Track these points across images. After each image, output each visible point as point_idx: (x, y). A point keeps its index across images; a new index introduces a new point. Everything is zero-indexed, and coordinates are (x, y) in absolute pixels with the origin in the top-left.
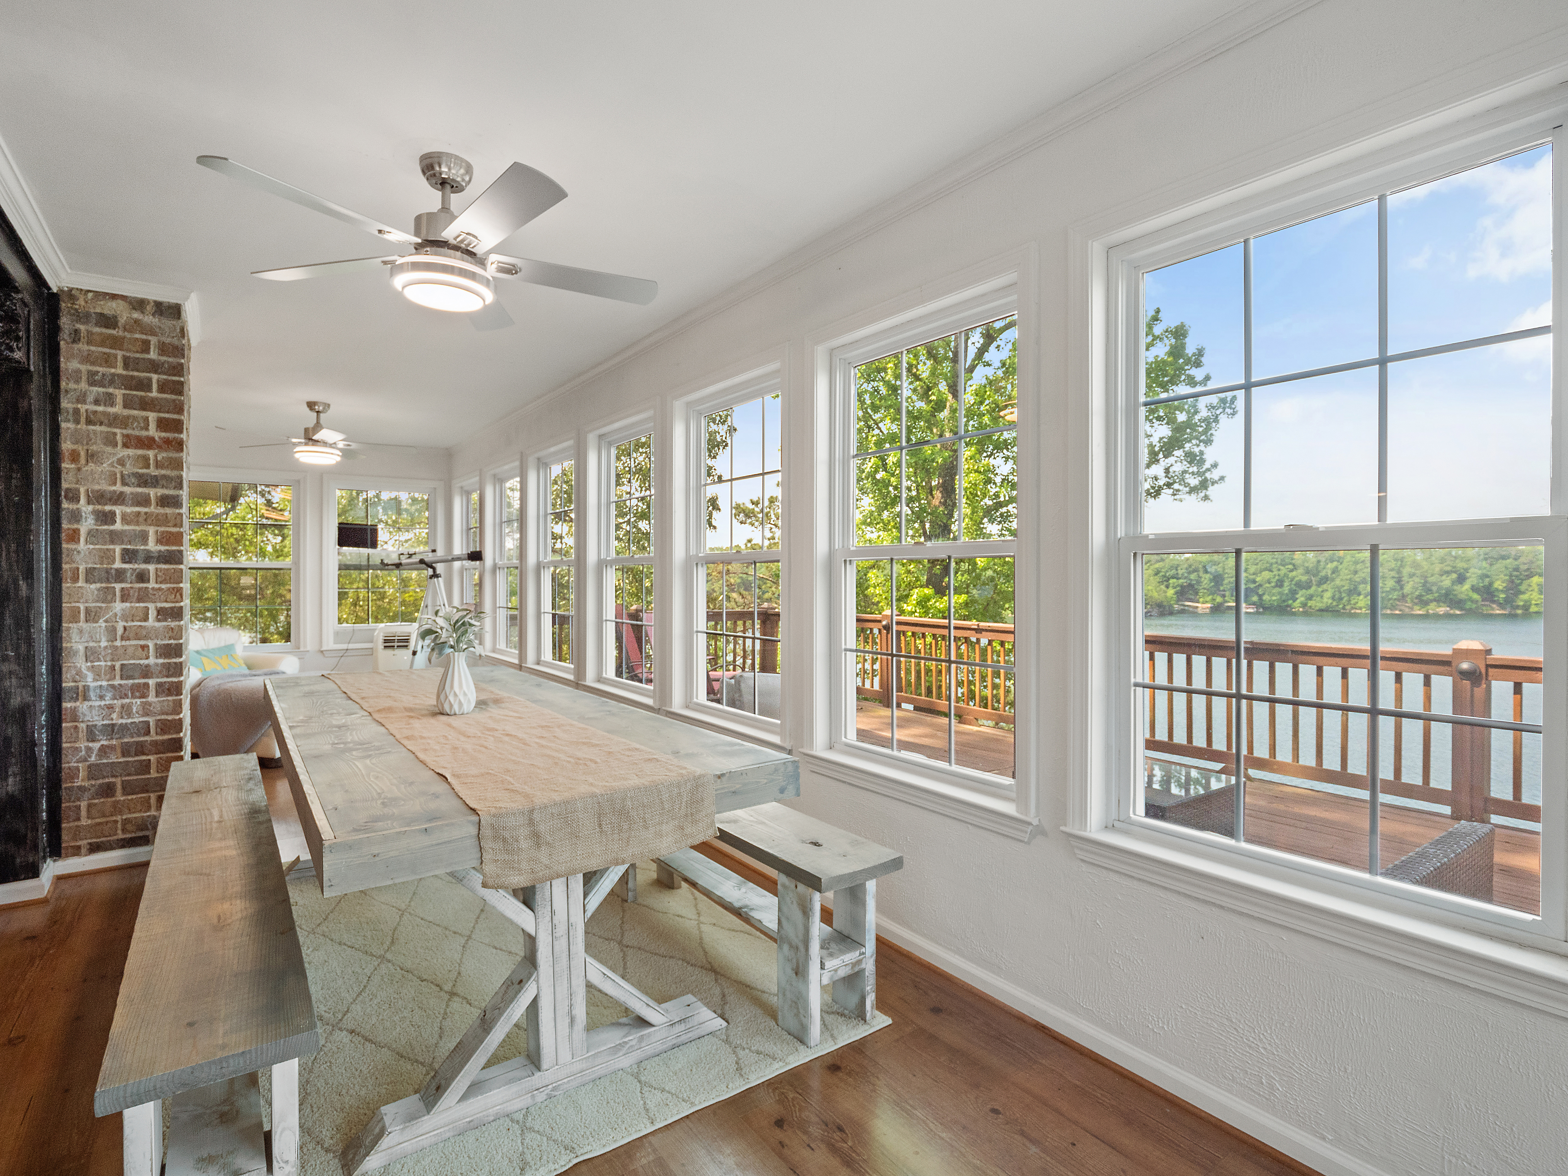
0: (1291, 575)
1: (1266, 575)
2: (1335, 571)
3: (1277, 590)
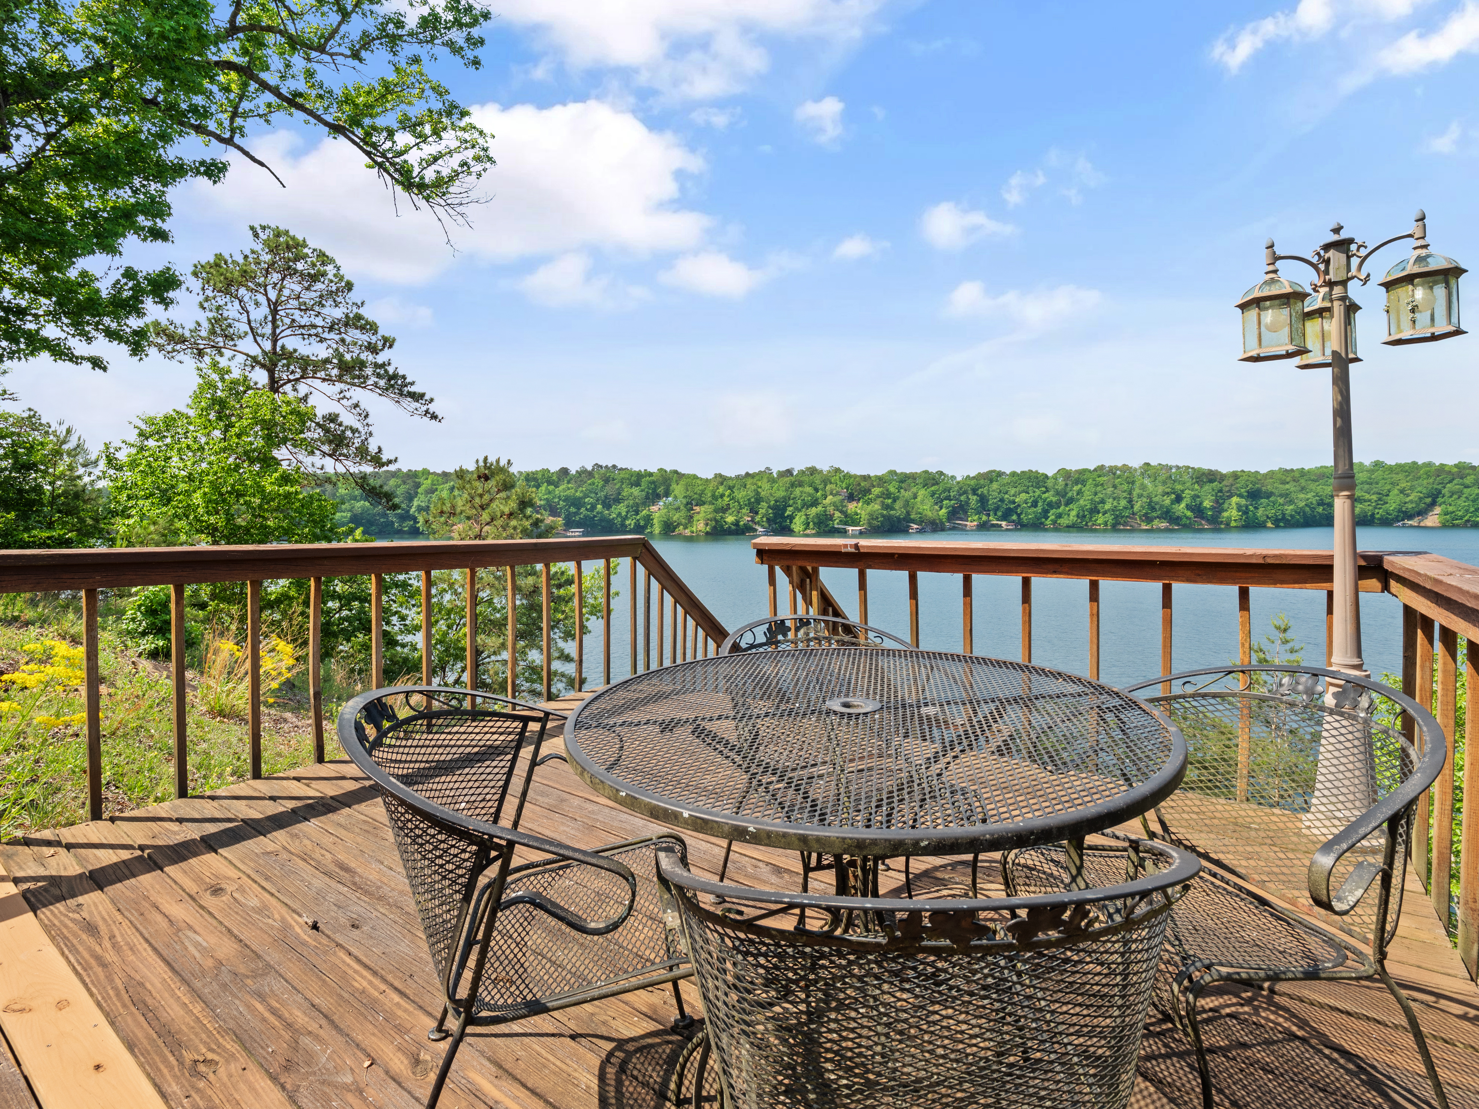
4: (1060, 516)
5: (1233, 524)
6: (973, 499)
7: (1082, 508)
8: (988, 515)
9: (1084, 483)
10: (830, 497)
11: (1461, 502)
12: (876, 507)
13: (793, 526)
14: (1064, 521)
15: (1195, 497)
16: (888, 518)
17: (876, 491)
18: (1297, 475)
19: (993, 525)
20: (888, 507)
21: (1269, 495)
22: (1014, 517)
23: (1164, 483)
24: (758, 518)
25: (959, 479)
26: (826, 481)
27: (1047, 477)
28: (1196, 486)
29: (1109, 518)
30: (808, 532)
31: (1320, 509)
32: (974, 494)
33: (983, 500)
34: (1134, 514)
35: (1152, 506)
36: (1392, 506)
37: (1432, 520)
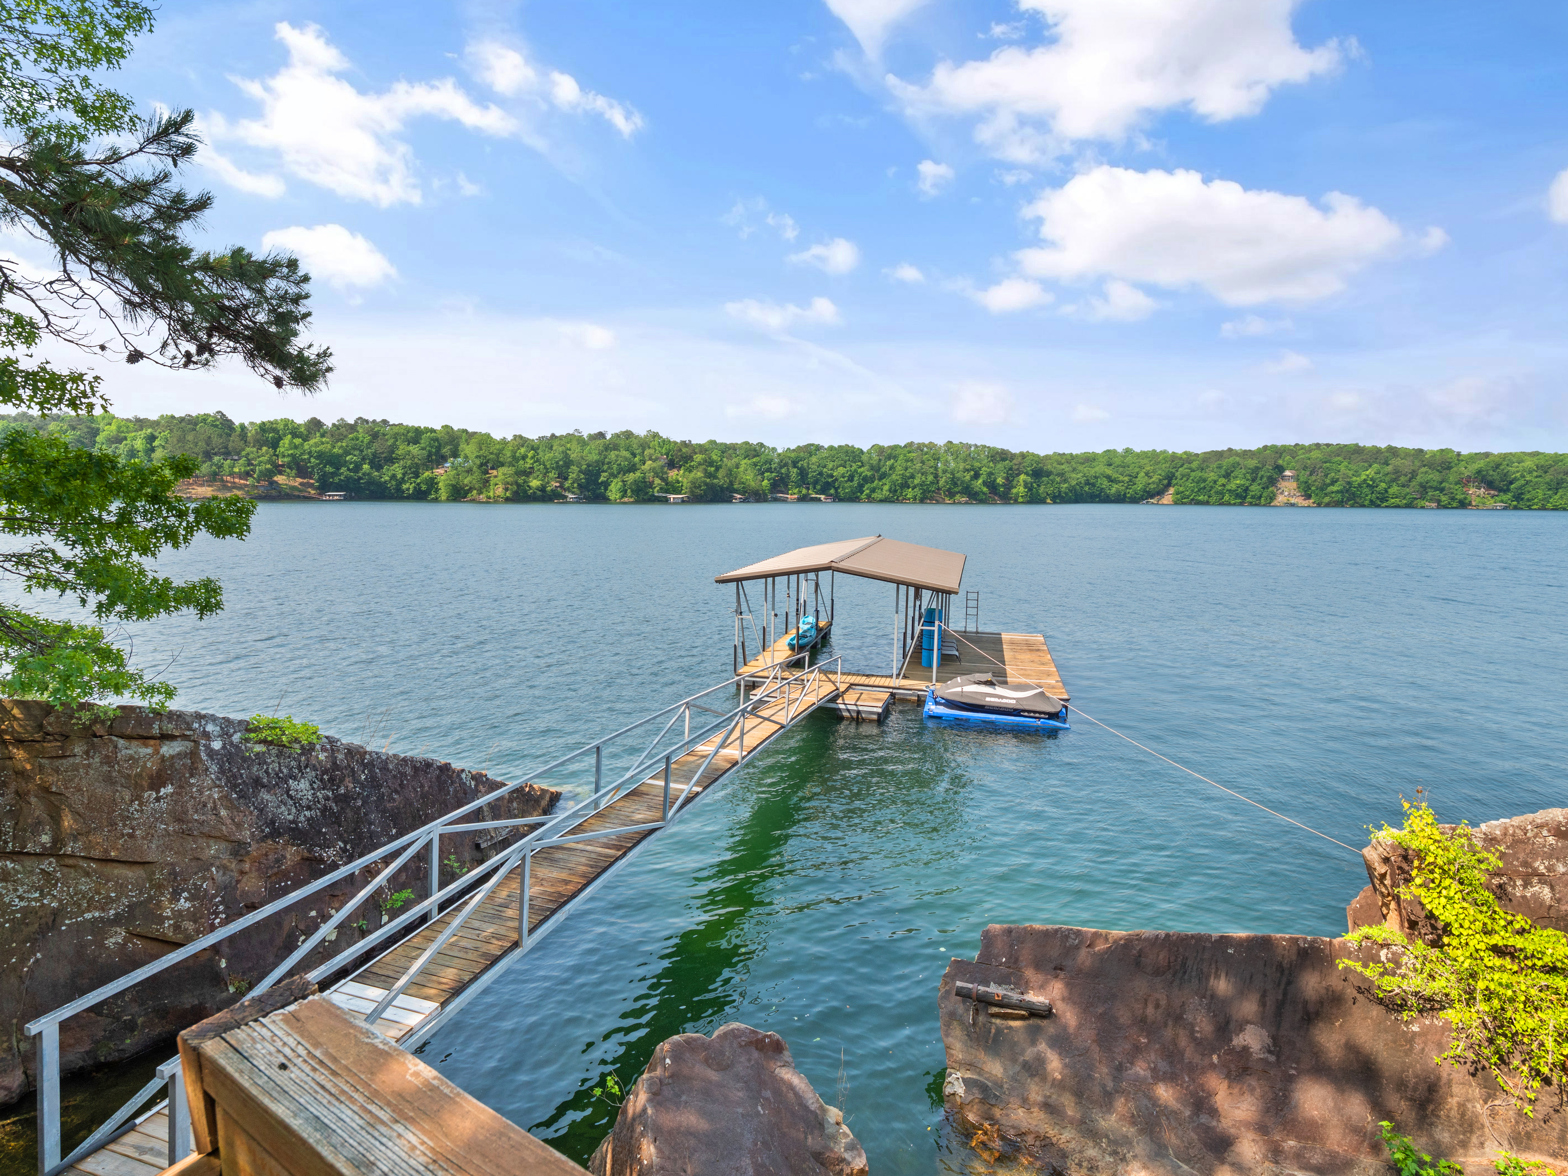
4: (873, 490)
5: (1020, 500)
6: (794, 472)
7: (894, 483)
8: (808, 489)
9: (895, 458)
10: (648, 463)
11: (1189, 484)
12: (698, 474)
13: (609, 492)
14: (878, 494)
15: (990, 474)
16: (710, 486)
17: (698, 458)
18: (1069, 458)
19: (813, 498)
20: (710, 475)
21: (1049, 474)
22: (832, 491)
23: (965, 461)
24: (567, 484)
25: (780, 451)
26: (644, 446)
27: (862, 452)
28: (991, 464)
29: (918, 492)
30: (625, 499)
31: (1086, 489)
32: (795, 467)
33: (803, 473)
34: (939, 489)
35: (954, 481)
36: (1139, 486)
37: (1168, 499)
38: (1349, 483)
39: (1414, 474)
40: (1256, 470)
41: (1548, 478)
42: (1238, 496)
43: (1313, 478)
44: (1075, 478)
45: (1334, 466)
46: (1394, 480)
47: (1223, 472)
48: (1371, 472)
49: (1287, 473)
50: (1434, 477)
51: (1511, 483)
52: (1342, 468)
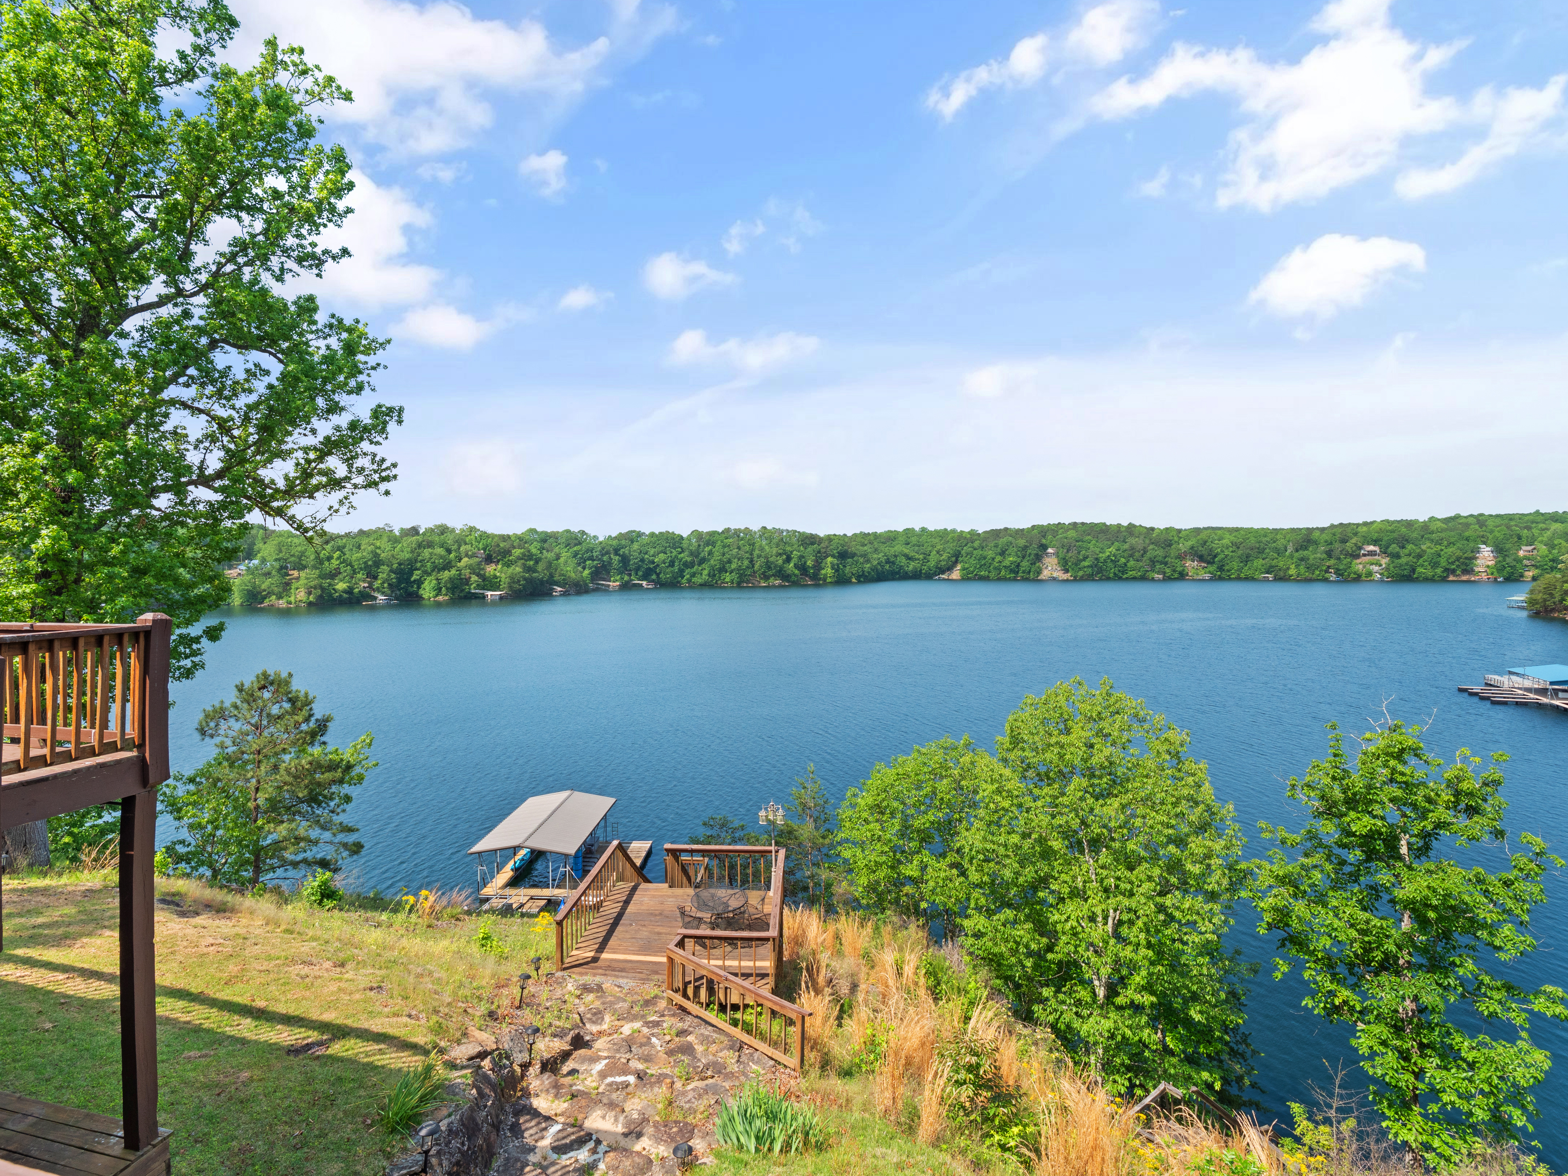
0: (680, 556)
1: (662, 556)
2: (710, 553)
3: (670, 569)
4: (693, 575)
5: (829, 580)
6: (616, 559)
7: (712, 568)
8: (630, 575)
9: (713, 544)
10: (466, 559)
11: (972, 561)
12: (518, 569)
13: (421, 592)
14: (697, 580)
15: (801, 557)
16: (529, 581)
17: (517, 552)
18: (872, 538)
19: (635, 585)
20: (529, 569)
21: (853, 555)
22: (654, 577)
23: (777, 545)
24: (377, 584)
25: (601, 539)
26: (460, 541)
27: (682, 538)
28: (802, 548)
29: (735, 577)
30: (440, 598)
31: (887, 567)
32: (616, 554)
33: (625, 560)
34: (754, 572)
35: (768, 565)
36: (932, 564)
37: (956, 574)
38: (1097, 559)
39: (1145, 551)
40: (1025, 548)
41: (1240, 552)
42: (1012, 571)
43: (1070, 554)
44: (876, 558)
45: (1085, 545)
46: (1131, 556)
47: (999, 550)
48: (1112, 549)
49: (1050, 550)
50: (1160, 553)
51: (1215, 556)
52: (1091, 546)
